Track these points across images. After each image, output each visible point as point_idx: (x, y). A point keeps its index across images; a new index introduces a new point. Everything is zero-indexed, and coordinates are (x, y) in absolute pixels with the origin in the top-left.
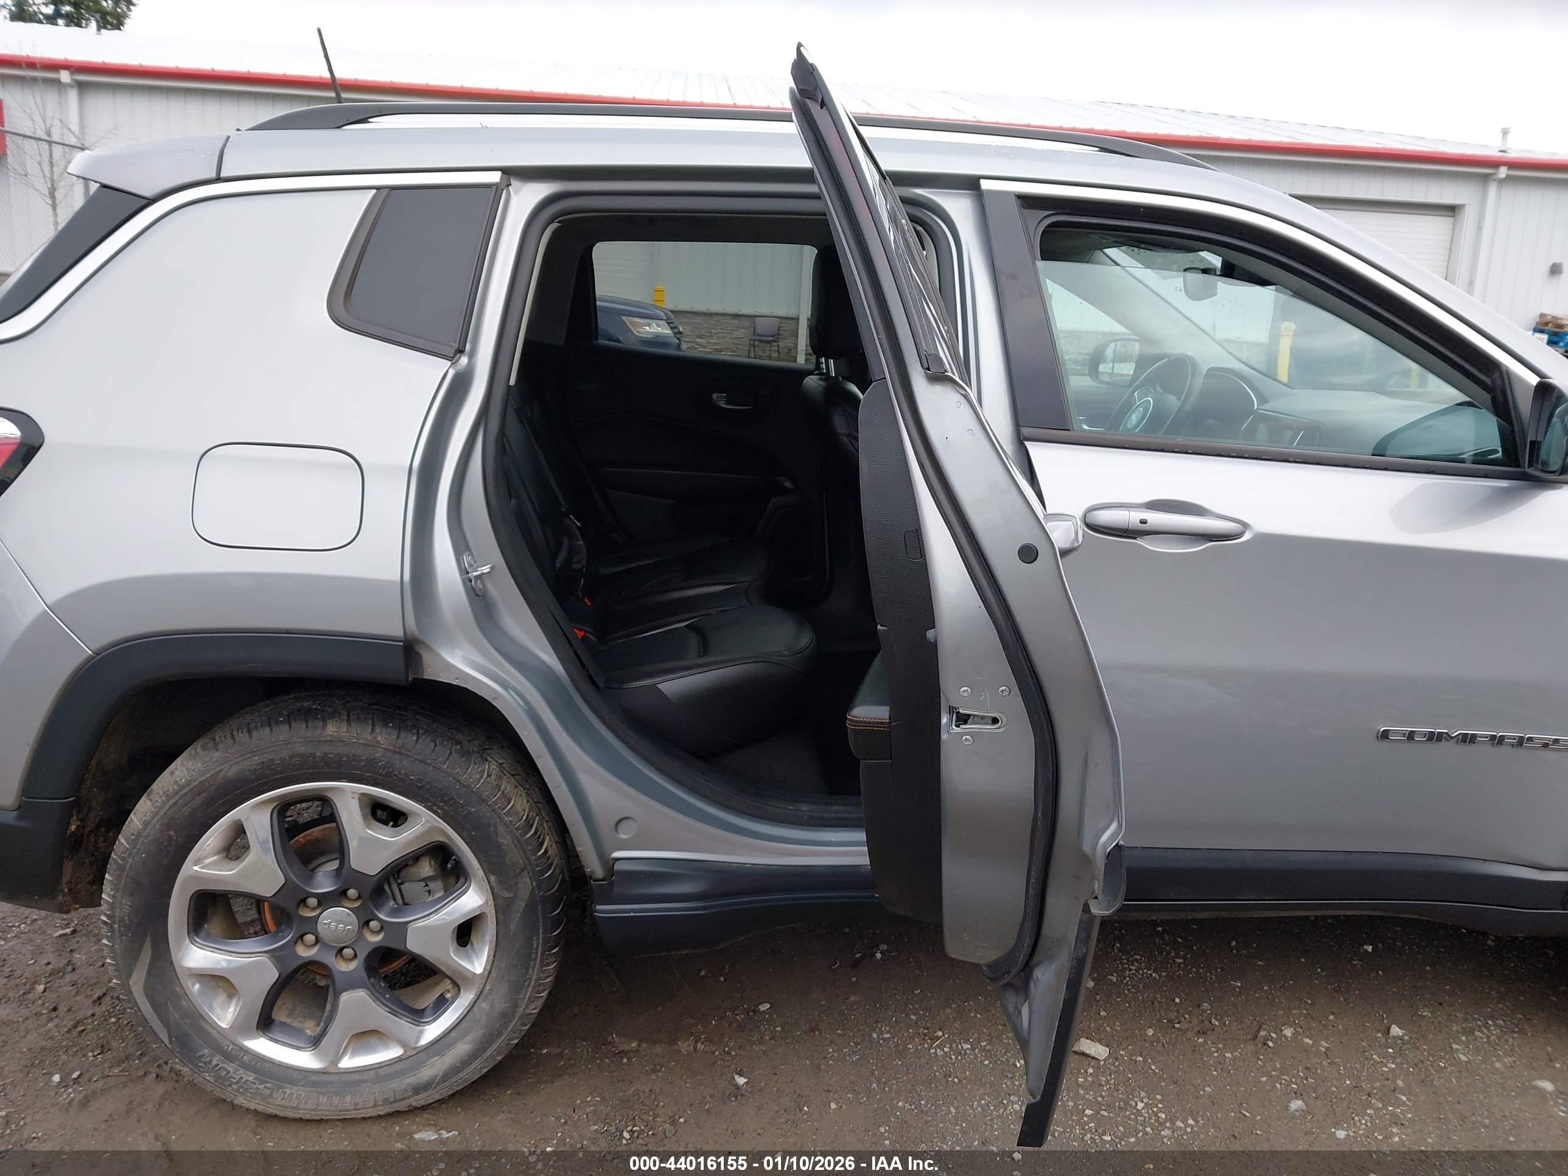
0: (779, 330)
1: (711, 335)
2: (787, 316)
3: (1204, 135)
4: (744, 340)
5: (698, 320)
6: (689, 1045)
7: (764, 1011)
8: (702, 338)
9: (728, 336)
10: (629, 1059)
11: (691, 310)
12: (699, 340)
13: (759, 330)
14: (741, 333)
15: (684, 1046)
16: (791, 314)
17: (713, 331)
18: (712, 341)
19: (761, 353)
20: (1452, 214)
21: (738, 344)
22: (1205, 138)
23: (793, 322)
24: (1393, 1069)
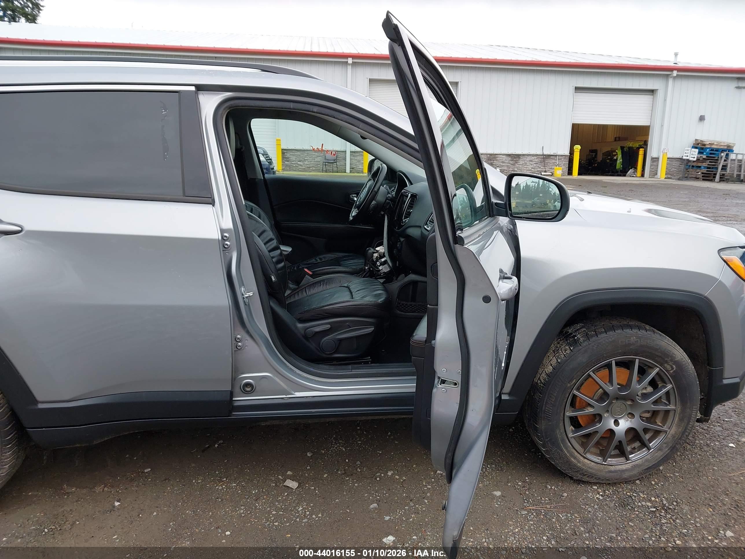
0: (337, 157)
1: (305, 160)
2: (341, 150)
3: (533, 60)
4: (320, 162)
5: (299, 153)
6: (101, 489)
7: (147, 472)
8: (301, 162)
9: (313, 160)
10: (68, 496)
11: (295, 149)
12: (299, 163)
13: (327, 158)
14: (319, 159)
15: (98, 489)
16: (342, 150)
17: (306, 158)
18: (305, 163)
19: (329, 168)
20: (652, 94)
21: (318, 164)
22: (534, 61)
23: (344, 153)
24: (430, 489)
